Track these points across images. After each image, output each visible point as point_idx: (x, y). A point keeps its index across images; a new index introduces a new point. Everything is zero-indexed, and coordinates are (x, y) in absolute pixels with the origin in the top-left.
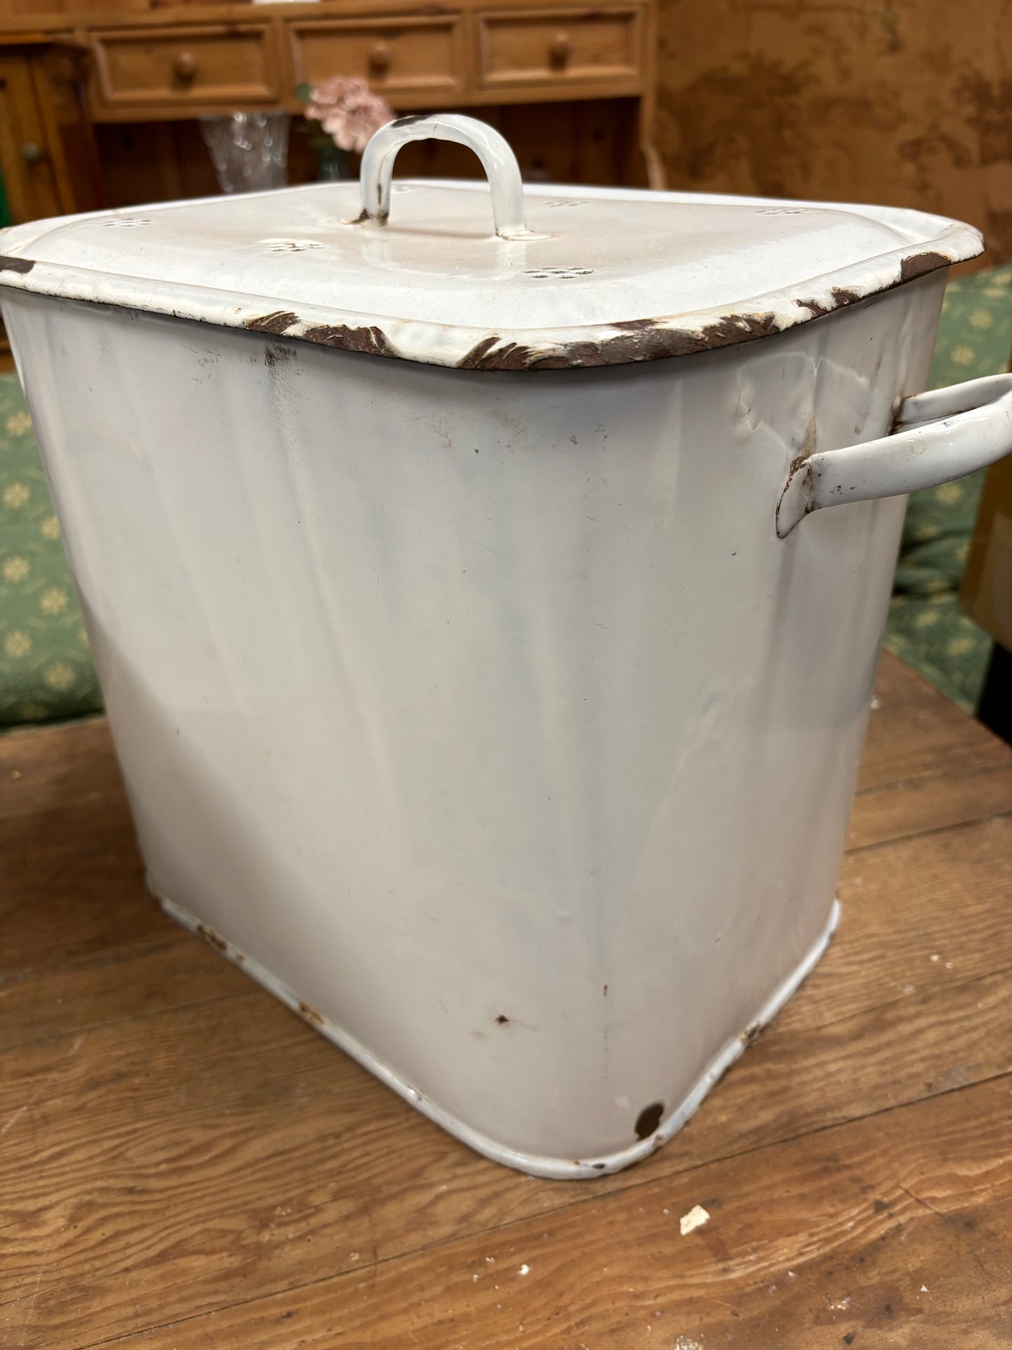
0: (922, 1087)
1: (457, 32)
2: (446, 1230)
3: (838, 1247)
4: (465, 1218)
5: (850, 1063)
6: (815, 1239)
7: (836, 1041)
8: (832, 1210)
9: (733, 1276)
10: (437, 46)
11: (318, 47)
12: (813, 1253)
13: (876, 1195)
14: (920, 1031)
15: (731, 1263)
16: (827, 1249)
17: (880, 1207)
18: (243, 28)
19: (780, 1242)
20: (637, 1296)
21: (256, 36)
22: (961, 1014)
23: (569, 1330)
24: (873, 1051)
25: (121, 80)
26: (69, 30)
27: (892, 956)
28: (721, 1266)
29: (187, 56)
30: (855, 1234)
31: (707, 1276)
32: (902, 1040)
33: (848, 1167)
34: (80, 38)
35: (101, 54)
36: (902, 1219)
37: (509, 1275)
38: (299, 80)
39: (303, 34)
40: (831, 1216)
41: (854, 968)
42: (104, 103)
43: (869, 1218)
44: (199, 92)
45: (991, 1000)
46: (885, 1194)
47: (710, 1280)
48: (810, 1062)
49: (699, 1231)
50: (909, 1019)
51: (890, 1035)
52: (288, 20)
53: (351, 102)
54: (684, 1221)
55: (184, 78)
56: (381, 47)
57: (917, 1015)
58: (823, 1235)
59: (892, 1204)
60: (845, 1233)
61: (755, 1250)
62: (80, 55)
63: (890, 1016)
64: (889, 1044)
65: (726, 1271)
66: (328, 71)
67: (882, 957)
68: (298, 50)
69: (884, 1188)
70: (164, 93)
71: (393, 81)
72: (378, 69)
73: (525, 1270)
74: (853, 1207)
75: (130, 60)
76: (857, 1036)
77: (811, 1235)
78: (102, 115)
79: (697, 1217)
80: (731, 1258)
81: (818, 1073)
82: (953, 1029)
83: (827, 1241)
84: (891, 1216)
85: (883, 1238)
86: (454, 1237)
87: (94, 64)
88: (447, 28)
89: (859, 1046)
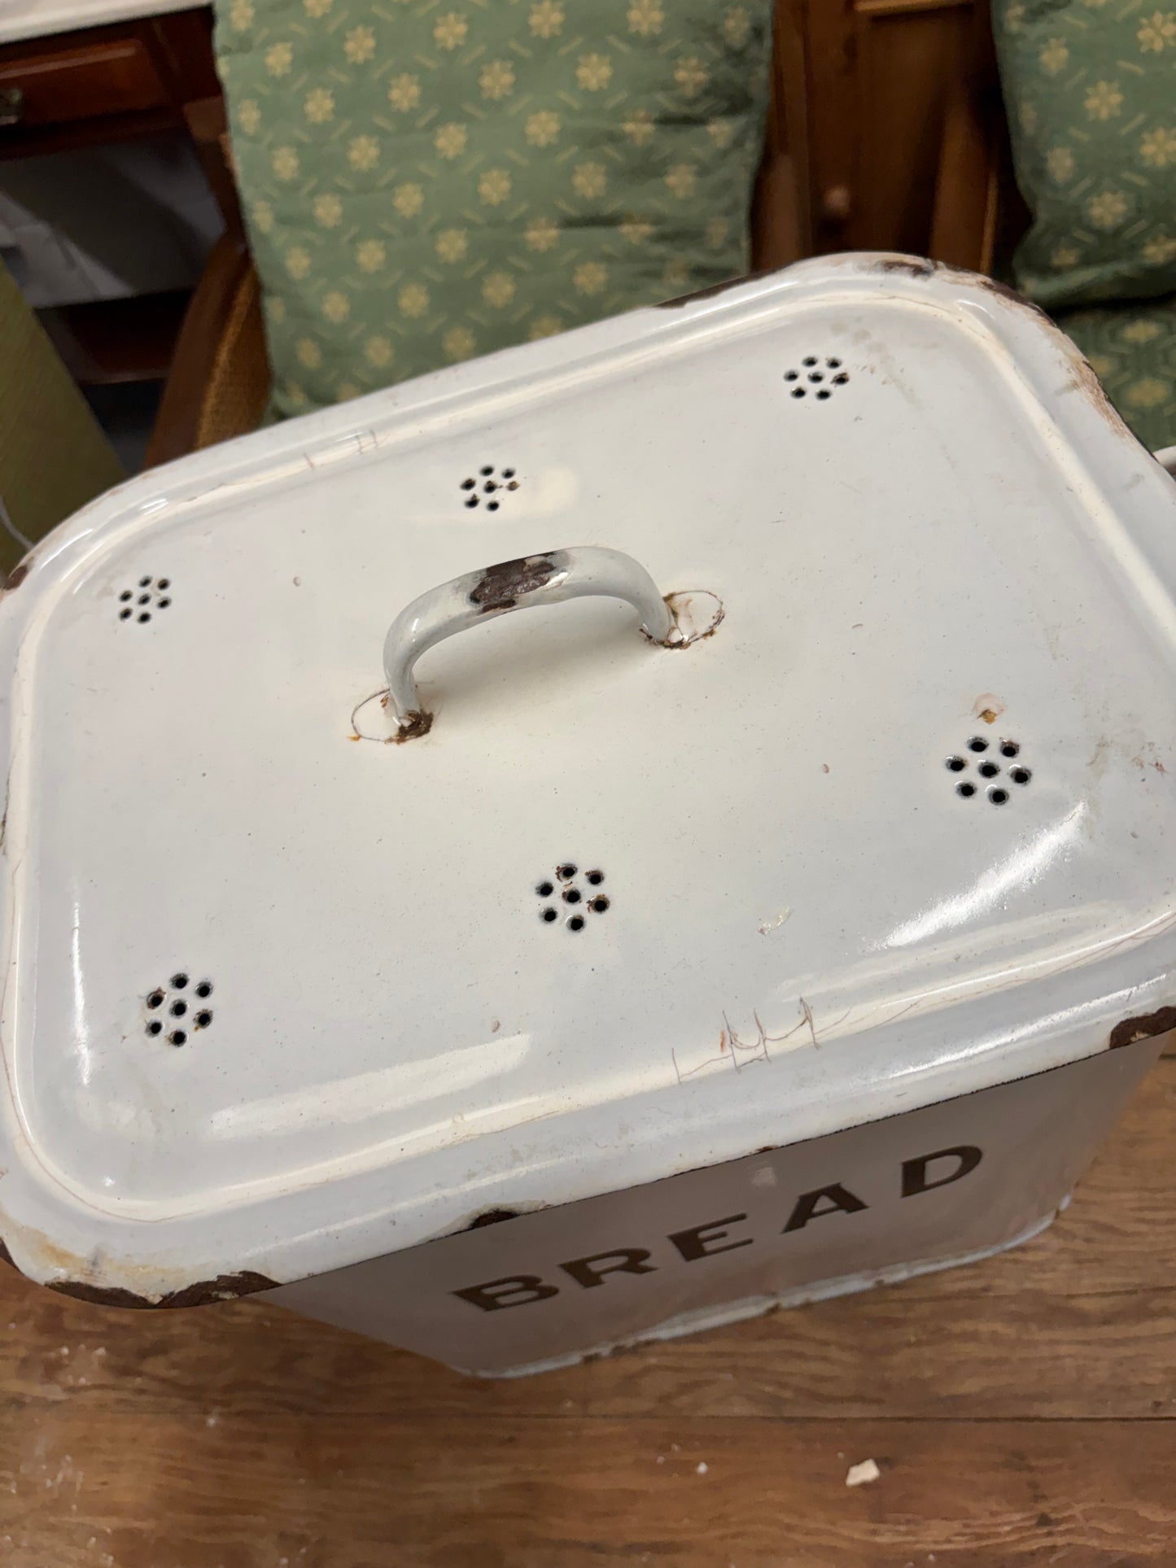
0: (1149, 1404)
2: (645, 1405)
3: (987, 1546)
4: (664, 1399)
5: (1085, 1350)
6: (968, 1531)
7: (1081, 1319)
8: (995, 1508)
9: (878, 1539)
12: (960, 1544)
13: (1043, 1507)
15: (882, 1527)
16: (974, 1545)
17: (1044, 1520)
19: (933, 1522)
20: (789, 1528)
23: (723, 1538)
24: (1118, 1343)
28: (872, 1526)
30: (1008, 1539)
31: (855, 1532)
32: (1155, 1339)
33: (1031, 1469)
36: (1060, 1541)
37: (688, 1468)
40: (993, 1514)
41: (1143, 1228)
43: (1028, 1528)
46: (1054, 1509)
47: (856, 1536)
48: (1046, 1335)
49: (864, 1486)
51: (1146, 1329)
54: (854, 1470)
58: (977, 1530)
59: (1058, 1522)
60: (999, 1535)
61: (908, 1522)
63: (1157, 1304)
65: (874, 1532)
69: (1053, 1503)
73: (702, 1468)
74: (1016, 1511)
76: (1107, 1320)
77: (966, 1526)
79: (866, 1472)
80: (884, 1522)
81: (1045, 1351)
83: (979, 1537)
84: (1050, 1534)
85: (1032, 1553)
86: (649, 1415)
89: (1108, 1331)
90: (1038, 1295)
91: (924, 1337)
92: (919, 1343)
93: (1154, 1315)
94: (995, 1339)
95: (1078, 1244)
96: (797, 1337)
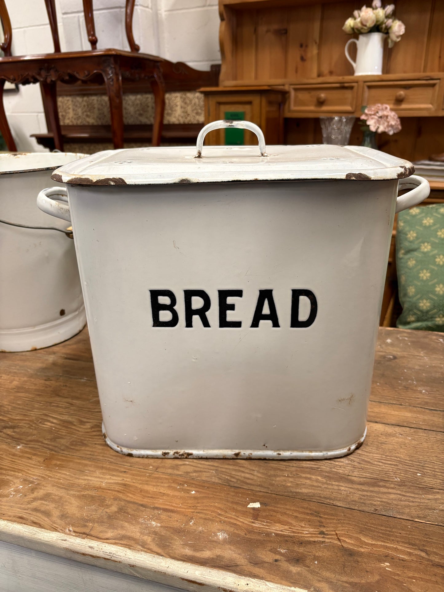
0: (373, 509)
1: (437, 87)
2: (180, 473)
3: (296, 536)
4: (187, 473)
5: (351, 490)
6: (291, 530)
7: (352, 482)
8: (303, 525)
9: (254, 525)
10: (429, 92)
11: (374, 92)
12: (286, 533)
13: (324, 530)
14: (390, 493)
15: (256, 521)
16: (292, 534)
17: (322, 533)
18: (346, 85)
19: (277, 524)
20: (220, 515)
21: (352, 88)
22: (413, 495)
23: (194, 512)
24: (364, 491)
25: (298, 102)
26: (283, 85)
27: (400, 466)
28: (252, 521)
29: (323, 95)
30: (306, 535)
31: (246, 521)
32: (378, 492)
33: (321, 517)
34: (286, 88)
35: (293, 93)
36: (327, 540)
37: (188, 491)
38: (364, 104)
39: (369, 87)
40: (302, 527)
41: (381, 464)
42: (290, 111)
43: (315, 534)
44: (325, 108)
45: (430, 497)
46: (327, 531)
47: (246, 522)
48: (337, 483)
49: (254, 509)
50: (388, 488)
51: (376, 489)
52: (365, 82)
53: (380, 114)
54: (251, 504)
55: (321, 103)
56: (402, 92)
57: (393, 488)
58: (294, 530)
59: (327, 535)
60: (303, 533)
61: (267, 522)
62: (284, 94)
63: (381, 484)
64: (372, 491)
66: (376, 101)
67: (397, 465)
68: (367, 92)
69: (328, 529)
70: (312, 108)
71: (404, 106)
72: (399, 101)
73: (193, 492)
74: (312, 528)
75: (303, 96)
76: (361, 484)
77: (290, 528)
78: (288, 115)
79: (257, 505)
80: (257, 520)
81: (336, 487)
82: (403, 498)
83: (294, 532)
84: (324, 537)
85: (315, 542)
86: (180, 475)
87: (289, 97)
88: (433, 85)
89: (359, 487)
90: (337, 473)
91: (290, 475)
92: (288, 476)
93: (380, 486)
94: (317, 481)
95: (355, 464)
96: (243, 467)
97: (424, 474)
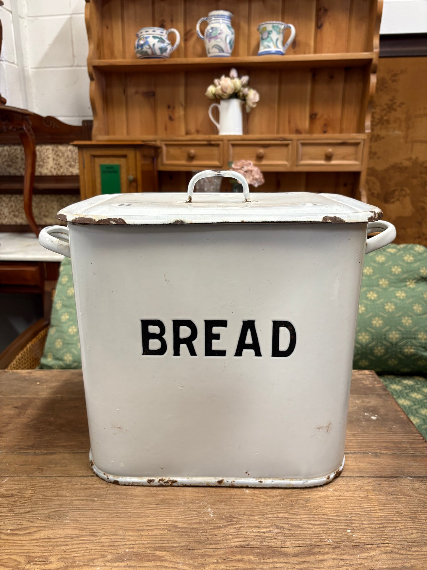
1: (290, 147)
5: (287, 565)
7: (286, 555)
10: (284, 150)
11: (238, 150)
14: (326, 560)
18: (213, 143)
21: (218, 145)
22: (348, 557)
24: (300, 563)
25: (169, 157)
26: (155, 141)
27: (330, 525)
29: (192, 151)
32: (315, 562)
34: (158, 143)
35: (164, 149)
38: (231, 160)
39: (233, 145)
41: (310, 526)
42: (163, 164)
44: (195, 163)
45: (366, 555)
48: (271, 560)
50: (323, 554)
51: (312, 558)
52: (229, 141)
53: (246, 168)
55: (191, 158)
56: (261, 151)
57: (328, 553)
62: (157, 149)
63: (315, 550)
64: (308, 562)
66: (240, 158)
67: (325, 524)
68: (231, 150)
70: (184, 162)
71: (264, 162)
72: (260, 158)
75: (173, 151)
76: (296, 555)
78: (162, 168)
81: (271, 566)
82: (341, 563)
87: (161, 152)
88: (287, 145)
89: (295, 559)
90: (269, 547)
91: (220, 561)
92: (218, 563)
93: (315, 554)
94: (250, 562)
95: (285, 531)
96: (166, 561)
97: (353, 530)
